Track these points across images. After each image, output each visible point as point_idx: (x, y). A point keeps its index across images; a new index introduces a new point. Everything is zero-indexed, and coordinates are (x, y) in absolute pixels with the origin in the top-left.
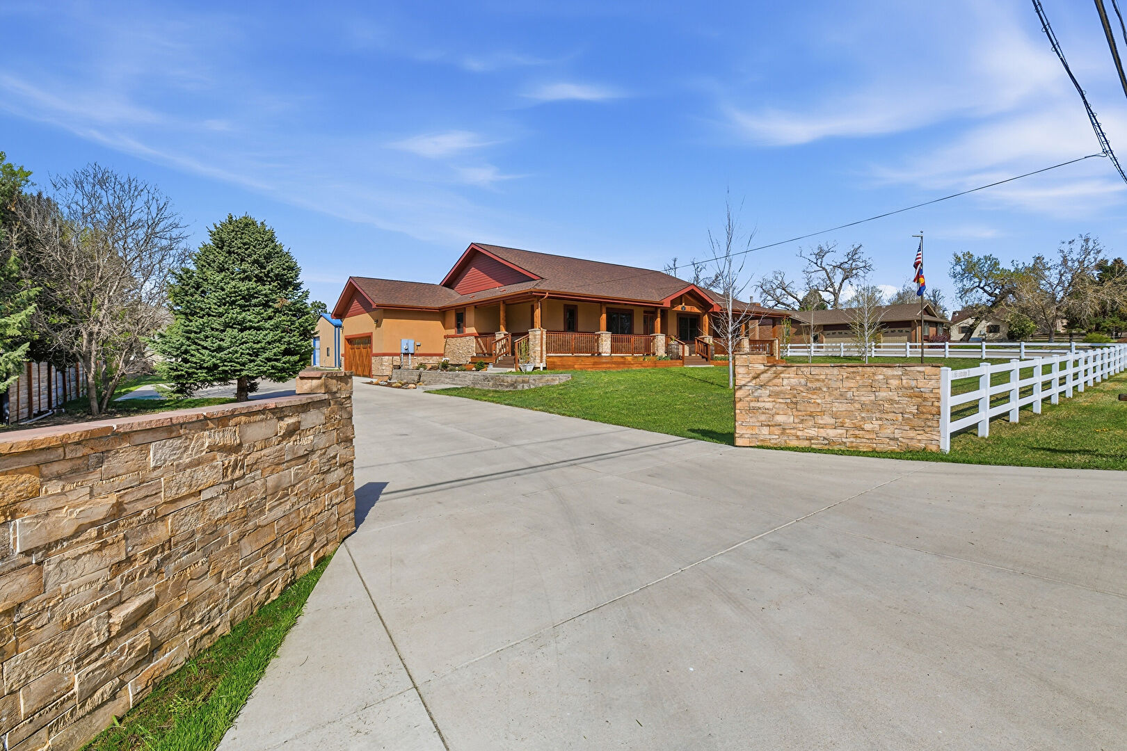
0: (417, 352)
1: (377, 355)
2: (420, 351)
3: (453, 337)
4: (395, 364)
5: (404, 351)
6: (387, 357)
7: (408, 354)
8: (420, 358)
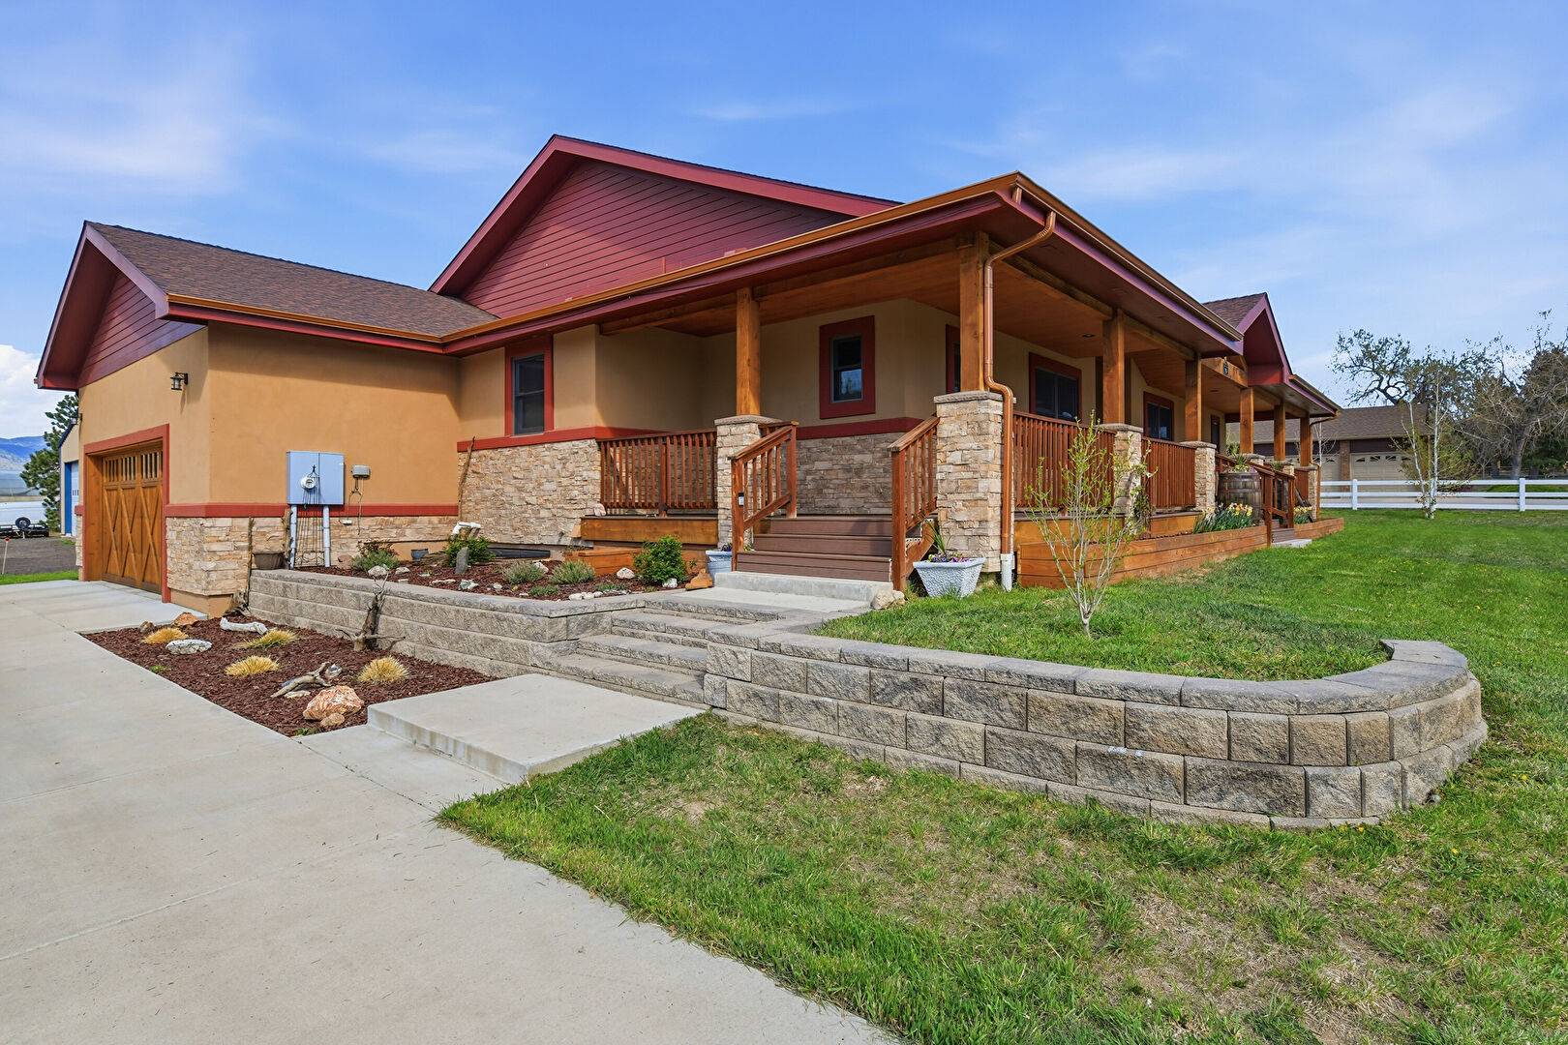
0: (354, 500)
1: (185, 513)
2: (368, 495)
3: (494, 445)
4: (261, 547)
5: (298, 497)
6: (226, 522)
7: (320, 507)
8: (366, 523)
